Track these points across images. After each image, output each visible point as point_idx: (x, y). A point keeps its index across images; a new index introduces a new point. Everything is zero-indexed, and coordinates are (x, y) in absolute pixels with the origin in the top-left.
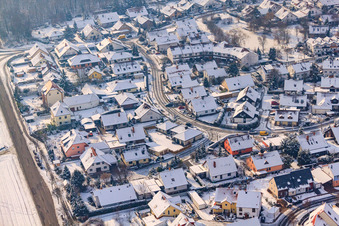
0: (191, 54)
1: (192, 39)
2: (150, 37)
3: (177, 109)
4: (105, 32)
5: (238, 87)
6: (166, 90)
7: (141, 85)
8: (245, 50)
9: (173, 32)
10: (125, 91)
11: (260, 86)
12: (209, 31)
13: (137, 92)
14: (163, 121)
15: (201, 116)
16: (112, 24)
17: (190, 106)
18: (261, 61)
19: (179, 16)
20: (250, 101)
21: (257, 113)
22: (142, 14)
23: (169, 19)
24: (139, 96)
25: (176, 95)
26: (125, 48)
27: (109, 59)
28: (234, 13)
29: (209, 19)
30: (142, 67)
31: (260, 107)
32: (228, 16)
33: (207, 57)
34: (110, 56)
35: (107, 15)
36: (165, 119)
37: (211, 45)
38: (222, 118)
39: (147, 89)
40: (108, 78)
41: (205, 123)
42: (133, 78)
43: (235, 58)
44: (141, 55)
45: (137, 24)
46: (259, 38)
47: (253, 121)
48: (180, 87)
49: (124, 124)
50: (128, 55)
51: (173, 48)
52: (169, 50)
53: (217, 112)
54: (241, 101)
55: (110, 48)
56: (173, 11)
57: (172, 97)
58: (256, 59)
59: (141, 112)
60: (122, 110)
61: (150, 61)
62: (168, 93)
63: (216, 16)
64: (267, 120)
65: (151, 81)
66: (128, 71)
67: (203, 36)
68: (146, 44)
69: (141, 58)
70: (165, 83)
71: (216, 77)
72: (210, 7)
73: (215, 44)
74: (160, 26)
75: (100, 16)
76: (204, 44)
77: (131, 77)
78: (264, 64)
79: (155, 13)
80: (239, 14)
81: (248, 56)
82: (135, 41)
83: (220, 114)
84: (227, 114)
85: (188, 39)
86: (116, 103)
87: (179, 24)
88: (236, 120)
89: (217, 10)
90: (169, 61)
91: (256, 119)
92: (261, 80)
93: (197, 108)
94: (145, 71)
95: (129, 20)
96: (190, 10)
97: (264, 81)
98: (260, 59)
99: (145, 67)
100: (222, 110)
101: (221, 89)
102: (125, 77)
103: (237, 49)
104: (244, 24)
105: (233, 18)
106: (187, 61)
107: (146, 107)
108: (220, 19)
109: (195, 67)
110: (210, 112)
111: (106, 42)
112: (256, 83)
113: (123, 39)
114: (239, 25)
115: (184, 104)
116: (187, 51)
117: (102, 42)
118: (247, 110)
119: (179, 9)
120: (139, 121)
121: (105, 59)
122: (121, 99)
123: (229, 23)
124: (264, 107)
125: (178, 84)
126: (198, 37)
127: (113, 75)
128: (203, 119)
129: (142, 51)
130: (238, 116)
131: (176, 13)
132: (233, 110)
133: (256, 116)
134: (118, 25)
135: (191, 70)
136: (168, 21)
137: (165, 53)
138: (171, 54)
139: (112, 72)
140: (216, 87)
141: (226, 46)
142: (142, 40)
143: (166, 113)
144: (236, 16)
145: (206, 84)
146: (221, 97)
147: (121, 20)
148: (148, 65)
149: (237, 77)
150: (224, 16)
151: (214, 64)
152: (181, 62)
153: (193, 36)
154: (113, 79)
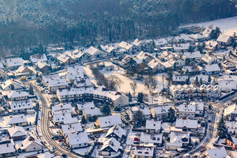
0: (75, 95)
1: (78, 82)
2: (45, 79)
3: (57, 142)
4: (10, 74)
5: (108, 125)
6: (51, 125)
7: (31, 119)
8: (118, 93)
9: (64, 76)
10: (17, 124)
11: (127, 124)
12: (93, 76)
13: (27, 125)
14: (43, 152)
15: (75, 148)
16: (17, 68)
17: (67, 139)
18: (131, 103)
19: (72, 63)
20: (117, 137)
21: (121, 148)
22: (42, 60)
23: (63, 65)
24: (28, 129)
25: (58, 130)
26: (24, 88)
27: (9, 97)
28: (115, 62)
29: (95, 66)
30: (34, 104)
31: (125, 142)
32: (110, 64)
33: (87, 98)
34: (10, 94)
35: (14, 60)
36: (45, 150)
37: (92, 89)
38: (92, 151)
39: (36, 123)
40: (6, 113)
41: (77, 154)
42: (26, 113)
43: (110, 100)
44: (36, 94)
45: (37, 69)
46: (131, 84)
47: (116, 155)
48: (62, 123)
49: (12, 153)
50: (26, 94)
51: (61, 90)
52: (58, 91)
53: (89, 145)
54: (109, 137)
55: (12, 87)
56: (67, 58)
57: (55, 131)
58: (126, 101)
59: (26, 144)
60: (12, 141)
61: (42, 99)
62: (52, 127)
63: (101, 64)
64: (129, 153)
65: (40, 117)
66: (22, 108)
67: (87, 80)
68: (42, 85)
69: (36, 97)
70: (51, 119)
71: (92, 115)
72: (98, 56)
73: (95, 88)
74: (55, 70)
75: (8, 60)
76: (86, 87)
77: (25, 112)
78: (133, 105)
79: (53, 60)
80: (120, 62)
81: (120, 99)
82: (34, 82)
83: (91, 148)
84: (96, 148)
85: (75, 83)
86: (9, 134)
87: (70, 69)
88: (103, 153)
89: (103, 58)
90: (57, 100)
91: (119, 153)
92: (128, 119)
93: (72, 141)
94: (37, 108)
95: (31, 64)
96: (81, 58)
97: (131, 120)
98: (130, 101)
99: (38, 105)
100: (93, 144)
101: (95, 125)
102: (20, 112)
103: (112, 92)
104: (123, 71)
105: (115, 66)
106: (71, 101)
107: (31, 139)
108: (104, 66)
109: (76, 106)
110: (83, 145)
111: (8, 82)
112: (123, 122)
113: (24, 80)
114: (119, 71)
115: (63, 137)
116: (73, 92)
117: (6, 83)
118: (112, 145)
119: (73, 57)
120: (24, 151)
121: (6, 97)
122: (13, 131)
123: (111, 70)
124: (128, 142)
125: (61, 120)
126: (83, 81)
127: (10, 111)
128: (76, 151)
129: (37, 91)
130: (105, 150)
131: (69, 60)
132: (102, 144)
133: (119, 150)
134: (21, 69)
135: (74, 109)
136: (62, 66)
137: (55, 93)
138: (59, 95)
139: (10, 108)
140: (92, 124)
141: (104, 90)
142: (39, 81)
143: (47, 145)
144: (117, 64)
145: (84, 122)
146: (94, 133)
147: (26, 64)
148: (40, 103)
149: (109, 117)
150: (108, 64)
151: (92, 104)
152: (67, 101)
153: (79, 80)
154: (10, 114)
